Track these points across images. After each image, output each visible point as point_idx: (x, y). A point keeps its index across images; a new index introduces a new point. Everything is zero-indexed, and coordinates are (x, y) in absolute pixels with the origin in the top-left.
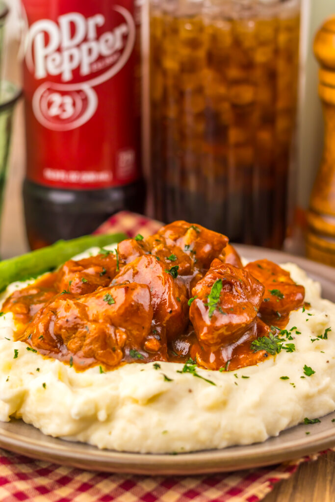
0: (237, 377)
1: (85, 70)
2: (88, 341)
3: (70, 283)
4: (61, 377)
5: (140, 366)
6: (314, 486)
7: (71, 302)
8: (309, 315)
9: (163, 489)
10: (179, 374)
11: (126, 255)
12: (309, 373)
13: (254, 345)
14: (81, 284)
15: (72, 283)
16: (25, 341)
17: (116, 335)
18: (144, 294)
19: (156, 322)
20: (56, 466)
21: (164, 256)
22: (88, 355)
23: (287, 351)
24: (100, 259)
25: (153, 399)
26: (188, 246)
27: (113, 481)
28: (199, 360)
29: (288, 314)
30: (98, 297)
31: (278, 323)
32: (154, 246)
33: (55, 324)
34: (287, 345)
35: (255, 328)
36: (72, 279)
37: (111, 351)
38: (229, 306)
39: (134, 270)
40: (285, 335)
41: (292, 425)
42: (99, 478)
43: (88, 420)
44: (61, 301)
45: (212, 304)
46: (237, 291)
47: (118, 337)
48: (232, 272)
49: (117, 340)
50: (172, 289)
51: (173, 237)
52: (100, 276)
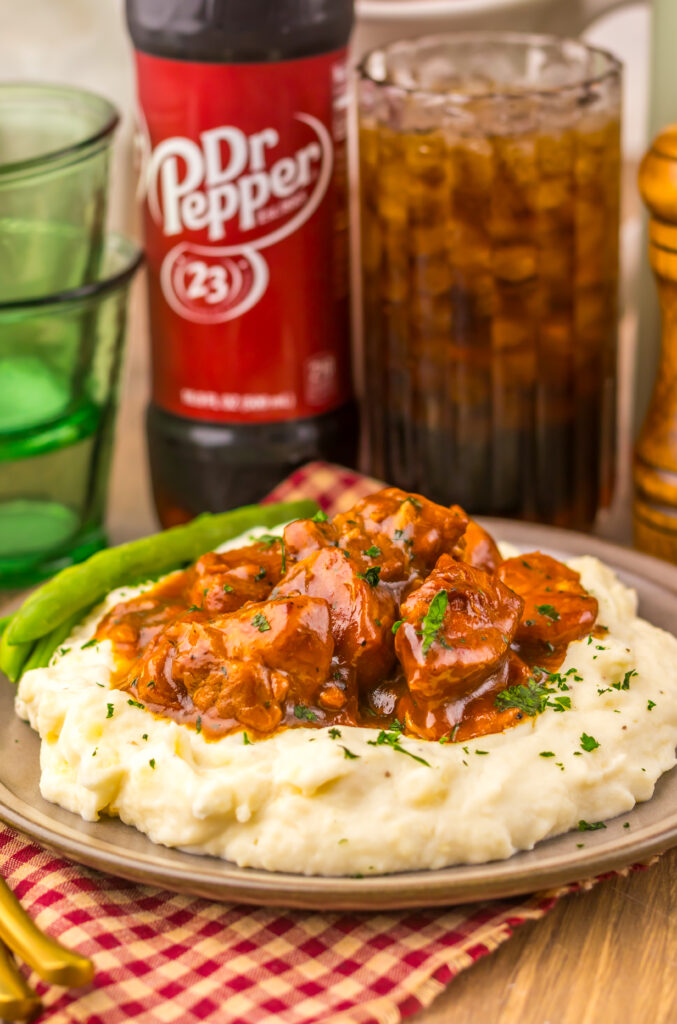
0: (467, 752)
1: (247, 222)
2: (225, 691)
3: (206, 592)
4: (179, 750)
5: (309, 733)
6: (586, 933)
7: (199, 627)
8: (601, 648)
9: (337, 932)
10: (371, 746)
11: (296, 547)
12: (589, 746)
13: (500, 700)
14: (222, 594)
15: (208, 593)
16: (126, 689)
17: (270, 682)
18: (318, 614)
19: (340, 661)
20: (170, 895)
21: (360, 549)
22: (227, 714)
23: (555, 710)
24: (259, 551)
25: (326, 788)
26: (401, 532)
27: (258, 919)
28: (410, 723)
29: (566, 646)
30: (244, 620)
31: (549, 661)
32: (345, 531)
33: (174, 662)
34: (557, 699)
35: (506, 670)
36: (209, 586)
37: (262, 707)
38: (459, 634)
39: (307, 573)
40: (557, 682)
41: (557, 833)
42: (235, 915)
43: (221, 821)
44: (183, 624)
45: (430, 631)
46: (474, 611)
47: (275, 686)
48: (468, 578)
49: (272, 690)
50: (367, 605)
51: (377, 517)
52: (256, 581)
